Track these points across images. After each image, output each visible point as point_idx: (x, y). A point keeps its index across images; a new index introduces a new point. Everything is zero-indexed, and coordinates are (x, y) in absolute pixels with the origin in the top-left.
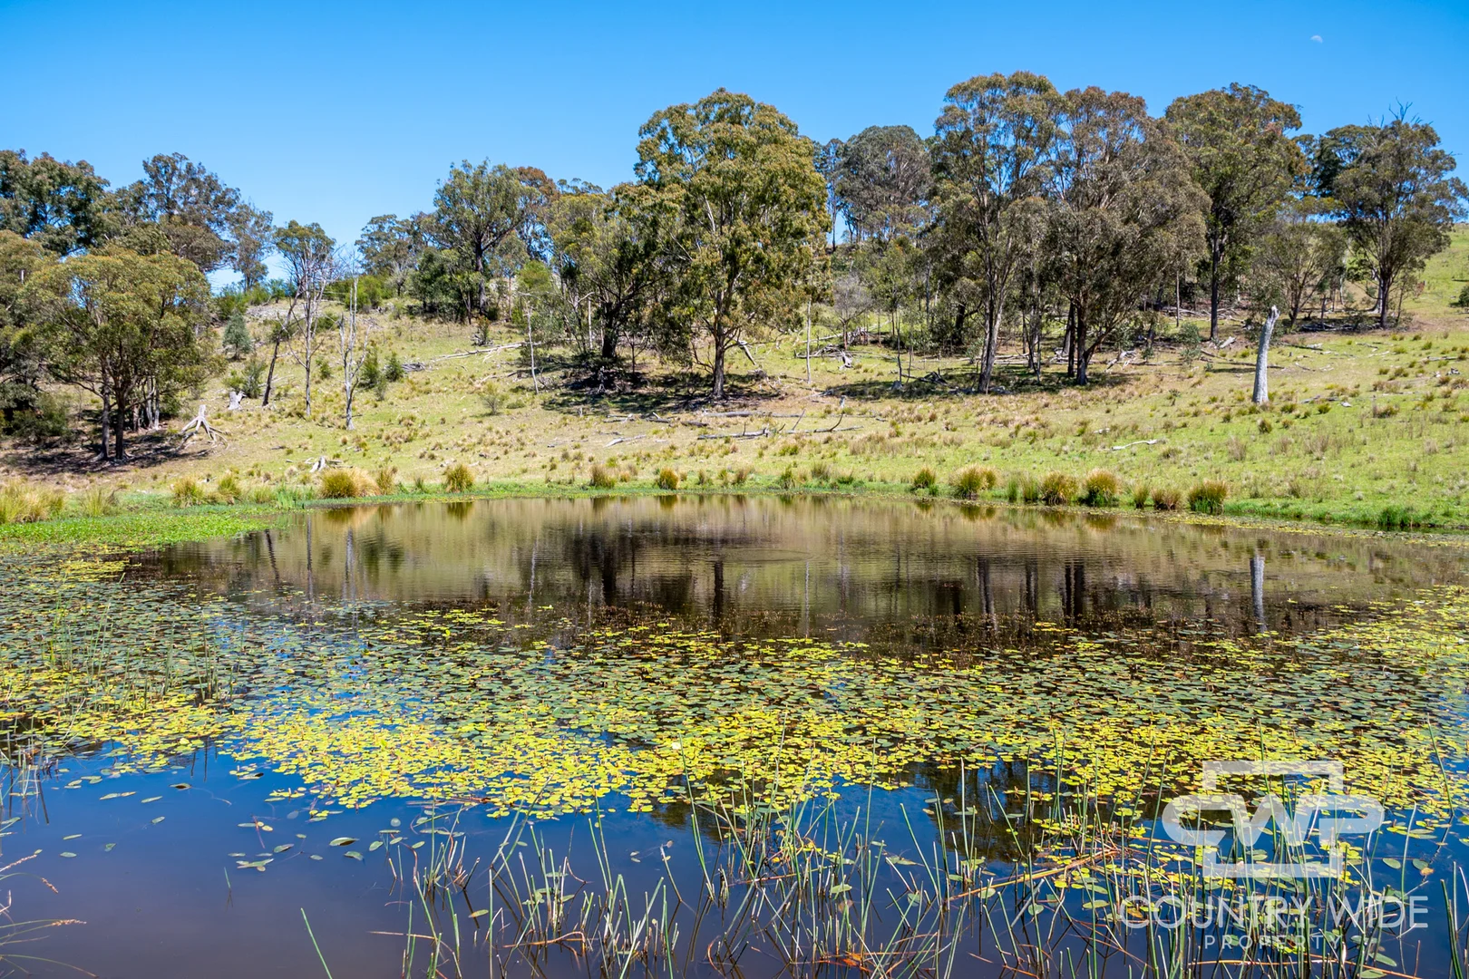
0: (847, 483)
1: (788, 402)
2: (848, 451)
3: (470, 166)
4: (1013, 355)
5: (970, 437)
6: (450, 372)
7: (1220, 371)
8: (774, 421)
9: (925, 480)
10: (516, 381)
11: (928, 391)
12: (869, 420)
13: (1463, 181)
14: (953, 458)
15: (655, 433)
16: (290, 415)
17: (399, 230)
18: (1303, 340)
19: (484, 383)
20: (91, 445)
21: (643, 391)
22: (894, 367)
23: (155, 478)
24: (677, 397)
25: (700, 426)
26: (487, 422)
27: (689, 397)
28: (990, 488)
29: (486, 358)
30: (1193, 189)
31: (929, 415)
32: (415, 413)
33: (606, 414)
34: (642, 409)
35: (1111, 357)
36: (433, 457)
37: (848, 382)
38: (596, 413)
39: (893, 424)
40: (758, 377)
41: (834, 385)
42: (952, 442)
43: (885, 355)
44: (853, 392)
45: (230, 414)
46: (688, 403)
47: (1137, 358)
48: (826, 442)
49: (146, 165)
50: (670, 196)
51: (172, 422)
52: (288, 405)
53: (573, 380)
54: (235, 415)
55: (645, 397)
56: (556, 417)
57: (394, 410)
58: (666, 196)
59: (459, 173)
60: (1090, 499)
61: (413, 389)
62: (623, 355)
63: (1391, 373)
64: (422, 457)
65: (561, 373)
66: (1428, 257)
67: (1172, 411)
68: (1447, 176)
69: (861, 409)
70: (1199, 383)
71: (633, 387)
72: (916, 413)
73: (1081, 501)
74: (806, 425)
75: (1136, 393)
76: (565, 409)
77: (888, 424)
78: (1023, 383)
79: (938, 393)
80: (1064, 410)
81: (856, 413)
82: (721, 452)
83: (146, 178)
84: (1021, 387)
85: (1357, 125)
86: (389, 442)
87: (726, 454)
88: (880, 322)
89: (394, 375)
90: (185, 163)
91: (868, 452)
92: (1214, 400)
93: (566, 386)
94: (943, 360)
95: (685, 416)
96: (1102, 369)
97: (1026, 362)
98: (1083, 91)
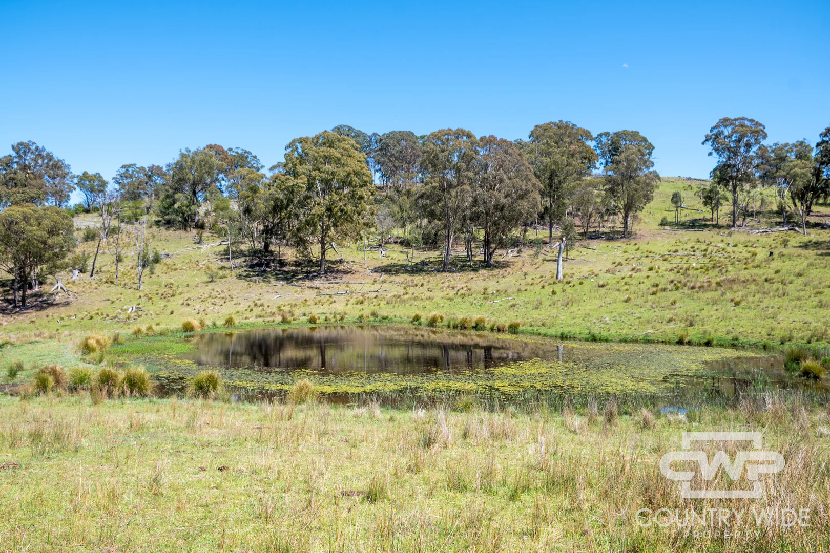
0: (385, 319)
1: (356, 276)
2: (385, 302)
3: (190, 151)
4: (460, 251)
5: (438, 295)
6: (184, 258)
7: (550, 260)
8: (350, 285)
9: (417, 318)
10: (221, 264)
11: (421, 270)
12: (395, 285)
13: (658, 172)
14: (429, 306)
15: (296, 292)
16: (106, 282)
17: (138, 172)
18: (589, 244)
19: (204, 265)
20: (5, 299)
21: (286, 269)
22: (404, 256)
23: (47, 316)
24: (303, 273)
25: (316, 288)
26: (211, 286)
27: (308, 273)
28: (441, 322)
29: (202, 251)
30: (535, 182)
31: (420, 284)
32: (172, 281)
33: (269, 282)
34: (286, 279)
35: (503, 252)
36: (188, 305)
37: (383, 264)
38: (264, 281)
39: (405, 288)
40: (341, 262)
41: (377, 266)
42: (430, 298)
43: (401, 250)
44: (387, 270)
45: (74, 282)
46: (309, 276)
47: (515, 254)
48: (375, 298)
49: (13, 147)
50: (301, 181)
51: (43, 286)
52: (104, 277)
53: (250, 263)
54: (77, 282)
55: (288, 273)
56: (243, 283)
57: (160, 279)
58: (299, 181)
59: (185, 155)
60: (476, 328)
61: (168, 268)
62: (273, 250)
63: (617, 264)
64: (183, 304)
65: (243, 259)
66: (645, 205)
67: (523, 282)
68: (651, 169)
69: (391, 280)
70: (538, 267)
71: (281, 267)
72: (415, 282)
73: (473, 327)
74: (366, 288)
75: (511, 273)
76: (248, 279)
77: (402, 288)
78: (464, 266)
79: (425, 271)
80: (480, 281)
81: (388, 282)
82: (329, 302)
83: (13, 154)
84: (462, 269)
85: (628, 130)
86: (163, 297)
87: (331, 303)
88: (398, 232)
89: (157, 260)
90: (35, 146)
91: (394, 303)
92: (542, 277)
93: (246, 266)
94: (428, 252)
95: (308, 283)
96: (500, 259)
97: (466, 254)
98: (487, 136)
